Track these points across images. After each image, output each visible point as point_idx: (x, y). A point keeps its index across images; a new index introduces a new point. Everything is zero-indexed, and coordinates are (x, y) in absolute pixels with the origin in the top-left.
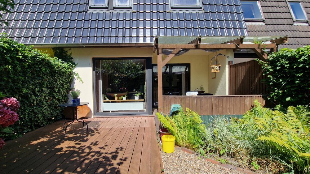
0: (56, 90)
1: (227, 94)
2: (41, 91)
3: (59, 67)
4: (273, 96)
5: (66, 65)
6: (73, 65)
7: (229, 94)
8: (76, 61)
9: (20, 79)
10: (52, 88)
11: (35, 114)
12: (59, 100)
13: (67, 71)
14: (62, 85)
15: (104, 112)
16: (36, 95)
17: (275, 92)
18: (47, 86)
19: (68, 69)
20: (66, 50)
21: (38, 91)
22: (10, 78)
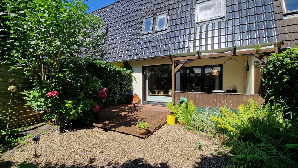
0: (123, 86)
1: (253, 92)
2: (117, 87)
3: (125, 74)
5: (129, 72)
6: (132, 71)
8: (134, 69)
9: (109, 80)
10: (121, 85)
11: (114, 98)
12: (124, 92)
13: (129, 75)
14: (126, 83)
15: (149, 101)
16: (114, 89)
18: (119, 84)
19: (129, 74)
20: (129, 63)
21: (115, 87)
22: (105, 80)
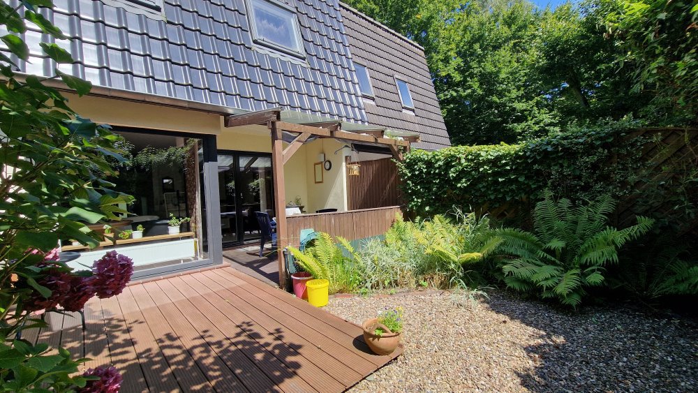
1: (346, 210)
4: (412, 207)
7: (348, 210)
17: (414, 202)
